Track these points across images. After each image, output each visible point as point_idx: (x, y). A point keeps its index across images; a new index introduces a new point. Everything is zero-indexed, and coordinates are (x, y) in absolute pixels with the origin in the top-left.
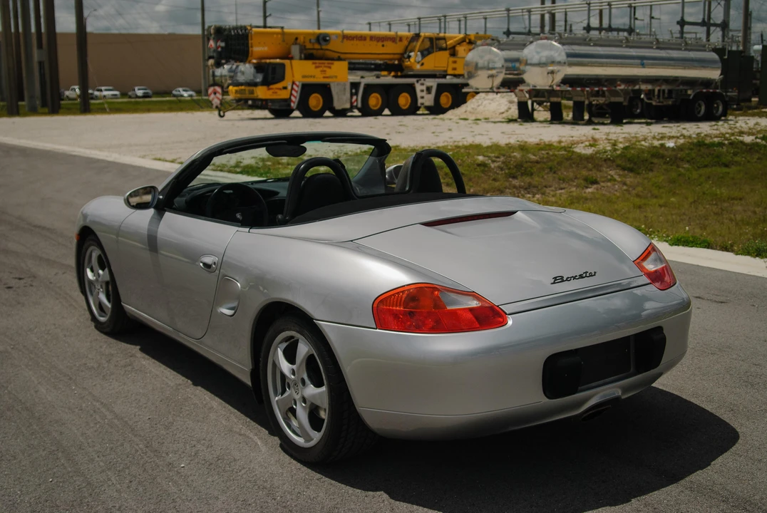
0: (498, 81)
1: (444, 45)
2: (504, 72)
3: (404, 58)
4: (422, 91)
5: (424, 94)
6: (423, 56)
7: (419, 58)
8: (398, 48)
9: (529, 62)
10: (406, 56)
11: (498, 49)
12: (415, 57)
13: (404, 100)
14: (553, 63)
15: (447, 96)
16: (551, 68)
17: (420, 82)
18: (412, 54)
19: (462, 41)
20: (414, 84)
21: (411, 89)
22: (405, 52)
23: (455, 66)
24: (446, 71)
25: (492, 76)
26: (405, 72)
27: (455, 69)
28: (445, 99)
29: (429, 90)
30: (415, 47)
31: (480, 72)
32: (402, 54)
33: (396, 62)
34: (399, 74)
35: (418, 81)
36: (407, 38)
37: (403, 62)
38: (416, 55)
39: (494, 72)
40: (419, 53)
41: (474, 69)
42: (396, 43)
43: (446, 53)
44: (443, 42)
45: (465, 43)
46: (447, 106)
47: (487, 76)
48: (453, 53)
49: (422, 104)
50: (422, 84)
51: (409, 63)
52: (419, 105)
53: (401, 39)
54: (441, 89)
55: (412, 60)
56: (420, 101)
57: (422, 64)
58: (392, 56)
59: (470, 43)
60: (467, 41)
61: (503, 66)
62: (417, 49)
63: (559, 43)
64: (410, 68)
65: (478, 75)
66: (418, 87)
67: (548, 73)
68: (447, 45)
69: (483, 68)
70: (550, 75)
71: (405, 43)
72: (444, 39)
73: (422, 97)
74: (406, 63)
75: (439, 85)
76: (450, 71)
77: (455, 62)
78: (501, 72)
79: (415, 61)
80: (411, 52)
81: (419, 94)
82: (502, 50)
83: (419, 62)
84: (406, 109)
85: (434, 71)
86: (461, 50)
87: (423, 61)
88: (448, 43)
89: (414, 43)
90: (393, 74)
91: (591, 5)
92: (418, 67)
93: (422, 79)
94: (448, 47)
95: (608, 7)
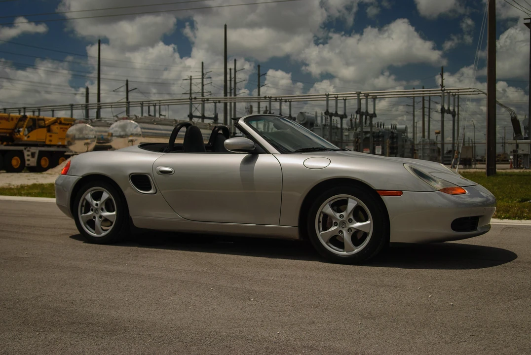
0: (92, 146)
1: (43, 124)
2: (96, 141)
3: (15, 132)
4: (28, 155)
5: (29, 158)
6: (29, 132)
7: (27, 132)
8: (10, 125)
9: (114, 135)
10: (16, 131)
11: (91, 125)
12: (23, 131)
13: (15, 162)
14: (132, 135)
15: (45, 160)
16: (130, 138)
17: (27, 149)
18: (21, 129)
19: (54, 122)
20: (23, 150)
21: (21, 154)
22: (15, 128)
23: (51, 138)
24: (45, 142)
25: (87, 144)
26: (16, 142)
27: (50, 141)
28: (44, 162)
29: (33, 155)
30: (23, 124)
31: (77, 142)
32: (13, 130)
33: (8, 135)
34: (10, 143)
35: (25, 149)
36: (16, 118)
37: (14, 135)
38: (24, 130)
39: (89, 141)
40: (26, 129)
41: (73, 140)
42: (9, 121)
43: (45, 130)
44: (43, 121)
45: (57, 124)
46: (46, 167)
47: (84, 144)
48: (49, 131)
49: (28, 165)
50: (29, 151)
51: (19, 136)
52: (26, 165)
53: (12, 119)
54: (42, 154)
55: (21, 134)
56: (27, 162)
57: (29, 137)
58: (5, 131)
59: (61, 123)
60: (59, 122)
61: (95, 137)
62: (25, 126)
63: (136, 122)
64: (20, 139)
65: (75, 144)
66: (26, 153)
67: (129, 141)
68: (45, 124)
69: (80, 139)
70: (130, 143)
71: (15, 121)
72: (43, 120)
73: (29, 160)
74: (17, 136)
75: (40, 152)
76: (48, 143)
77: (51, 136)
78: (94, 141)
79: (24, 135)
80: (20, 128)
81: (26, 158)
82: (93, 126)
83: (26, 136)
84: (17, 169)
85: (36, 142)
86: (55, 128)
87: (30, 135)
88: (47, 122)
89: (22, 123)
90: (5, 143)
91: (131, 103)
92: (26, 138)
93: (28, 148)
94: (47, 125)
95: (140, 105)
